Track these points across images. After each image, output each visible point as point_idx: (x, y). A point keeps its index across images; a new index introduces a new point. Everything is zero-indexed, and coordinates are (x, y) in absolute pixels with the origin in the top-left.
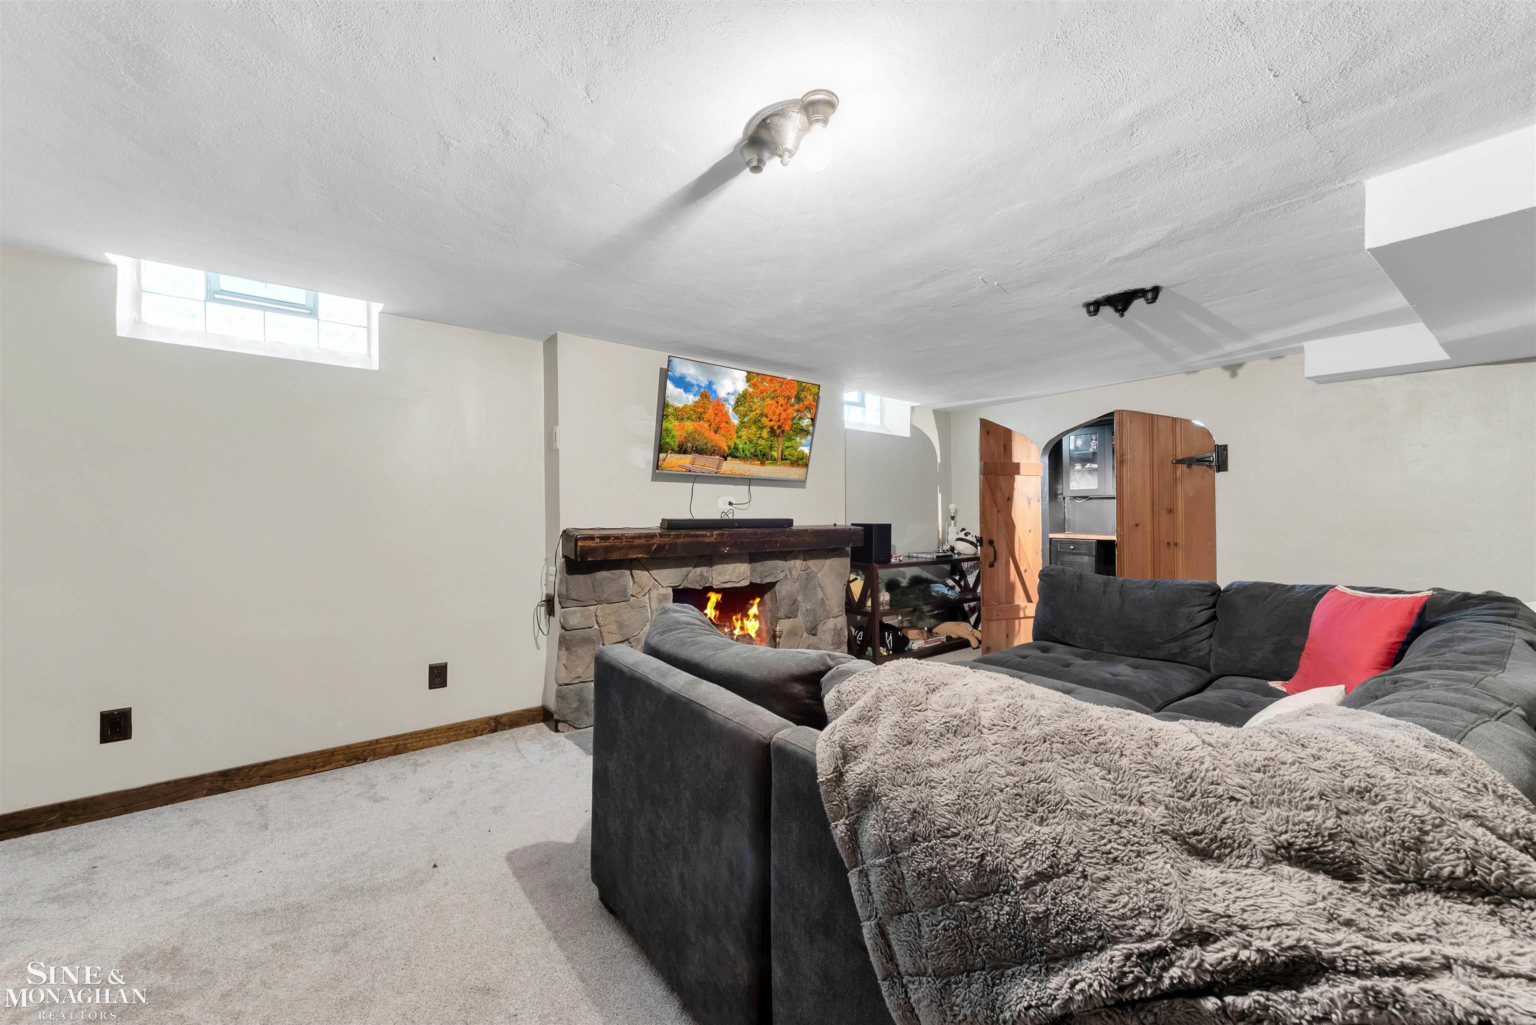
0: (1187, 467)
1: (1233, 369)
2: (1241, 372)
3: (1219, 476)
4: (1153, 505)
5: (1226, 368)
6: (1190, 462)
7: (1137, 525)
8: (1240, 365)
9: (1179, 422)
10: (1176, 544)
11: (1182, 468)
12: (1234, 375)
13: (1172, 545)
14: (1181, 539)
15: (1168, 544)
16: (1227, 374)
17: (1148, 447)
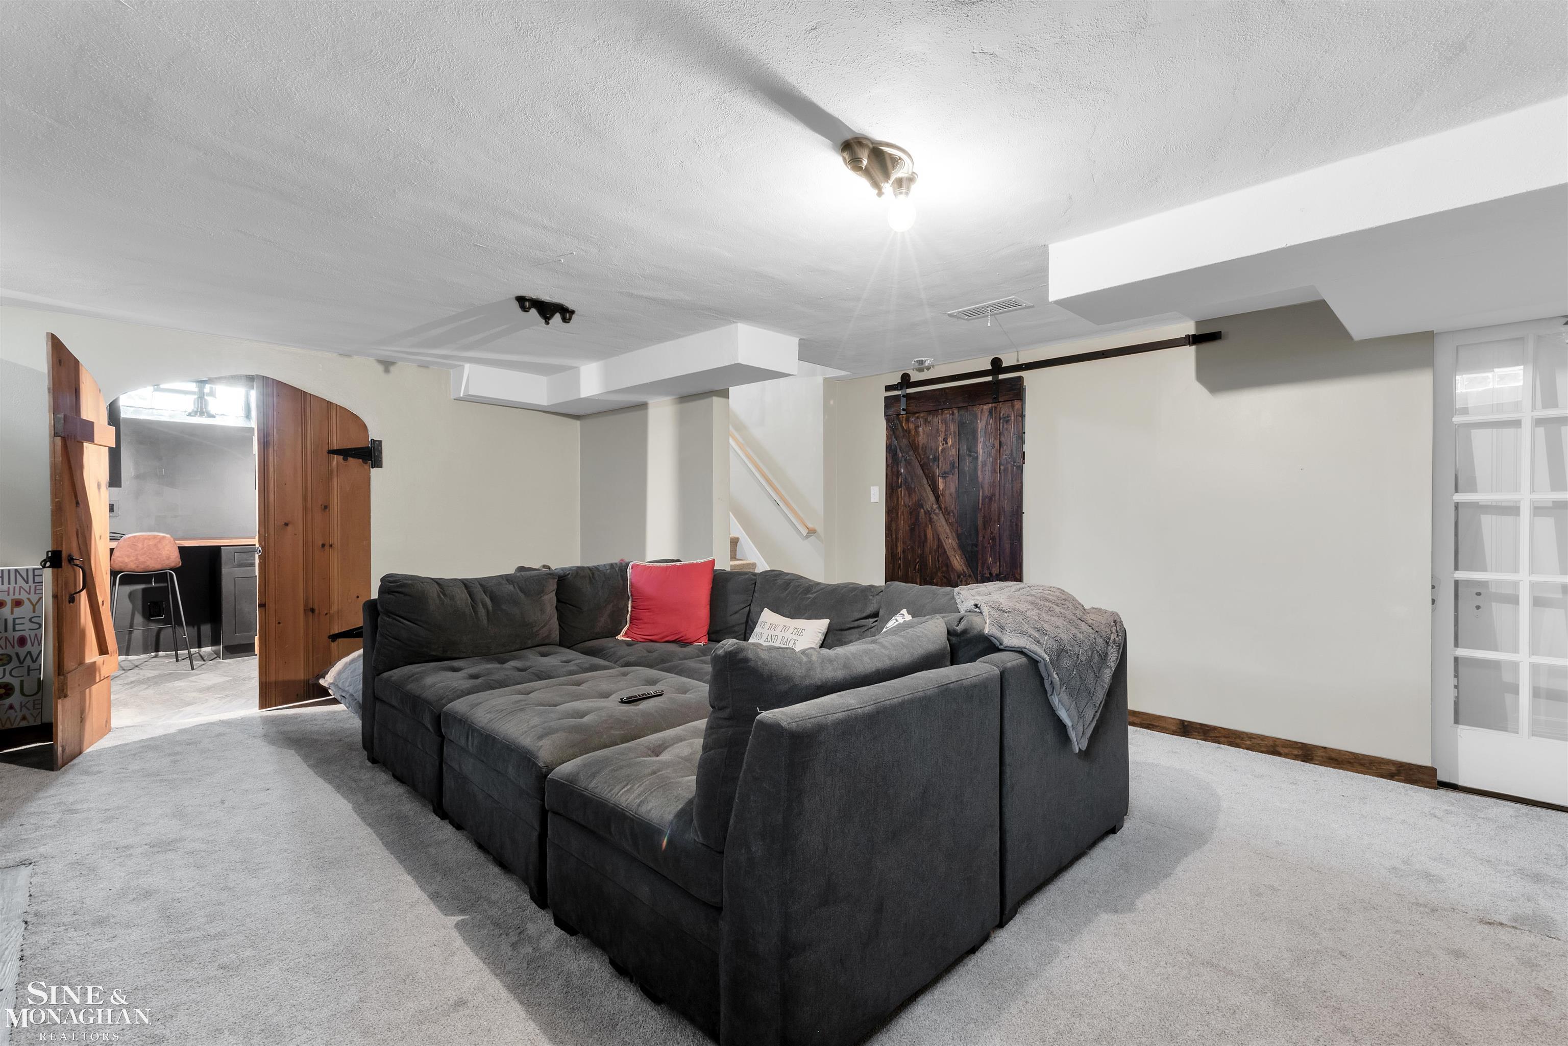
0: (344, 459)
1: (387, 365)
2: (392, 369)
3: (374, 472)
4: (305, 499)
5: (380, 362)
6: (346, 453)
7: (286, 524)
8: (393, 363)
9: (335, 407)
10: (331, 546)
11: (336, 459)
12: (387, 371)
13: (327, 547)
14: (336, 539)
15: (323, 545)
16: (380, 368)
17: (300, 430)
